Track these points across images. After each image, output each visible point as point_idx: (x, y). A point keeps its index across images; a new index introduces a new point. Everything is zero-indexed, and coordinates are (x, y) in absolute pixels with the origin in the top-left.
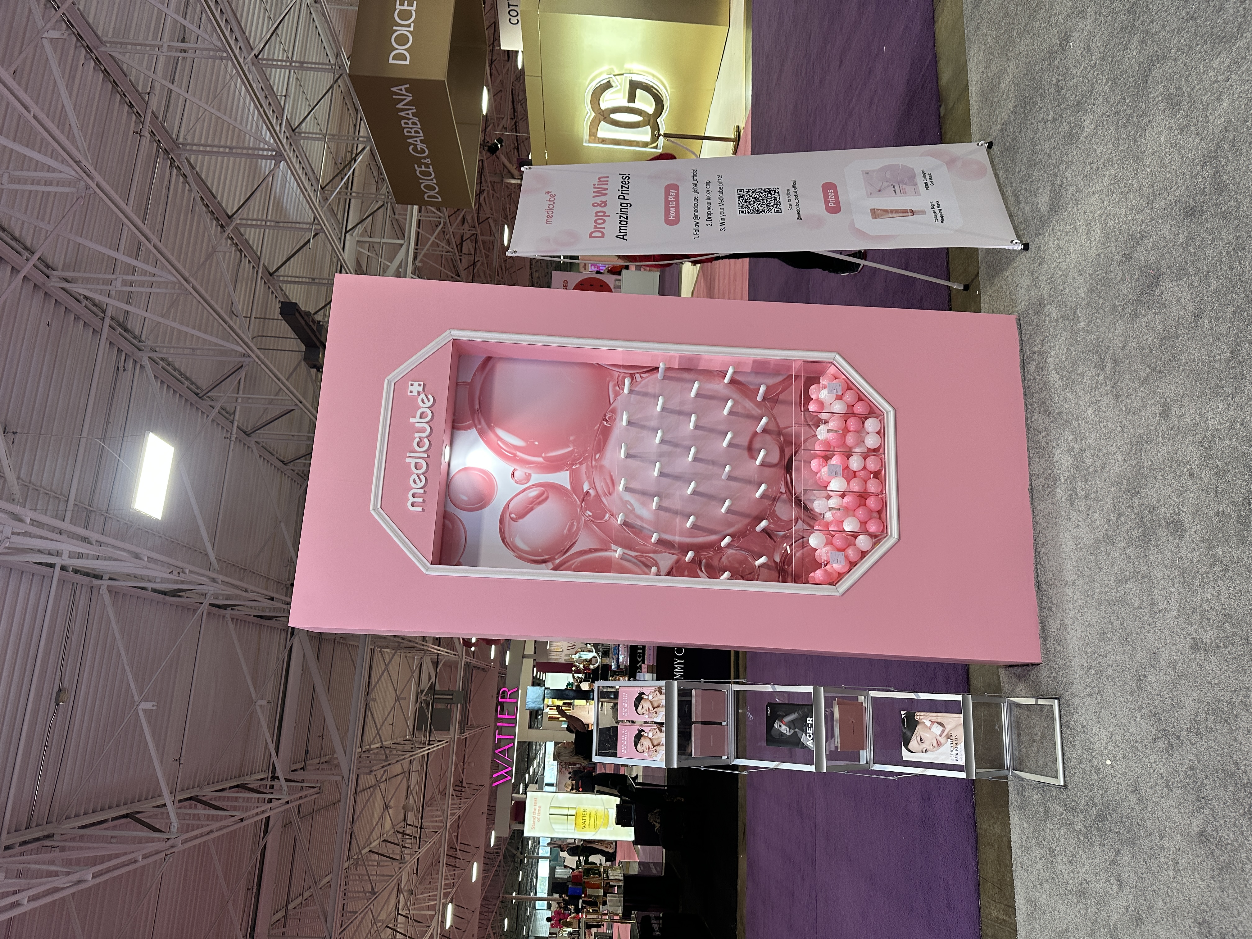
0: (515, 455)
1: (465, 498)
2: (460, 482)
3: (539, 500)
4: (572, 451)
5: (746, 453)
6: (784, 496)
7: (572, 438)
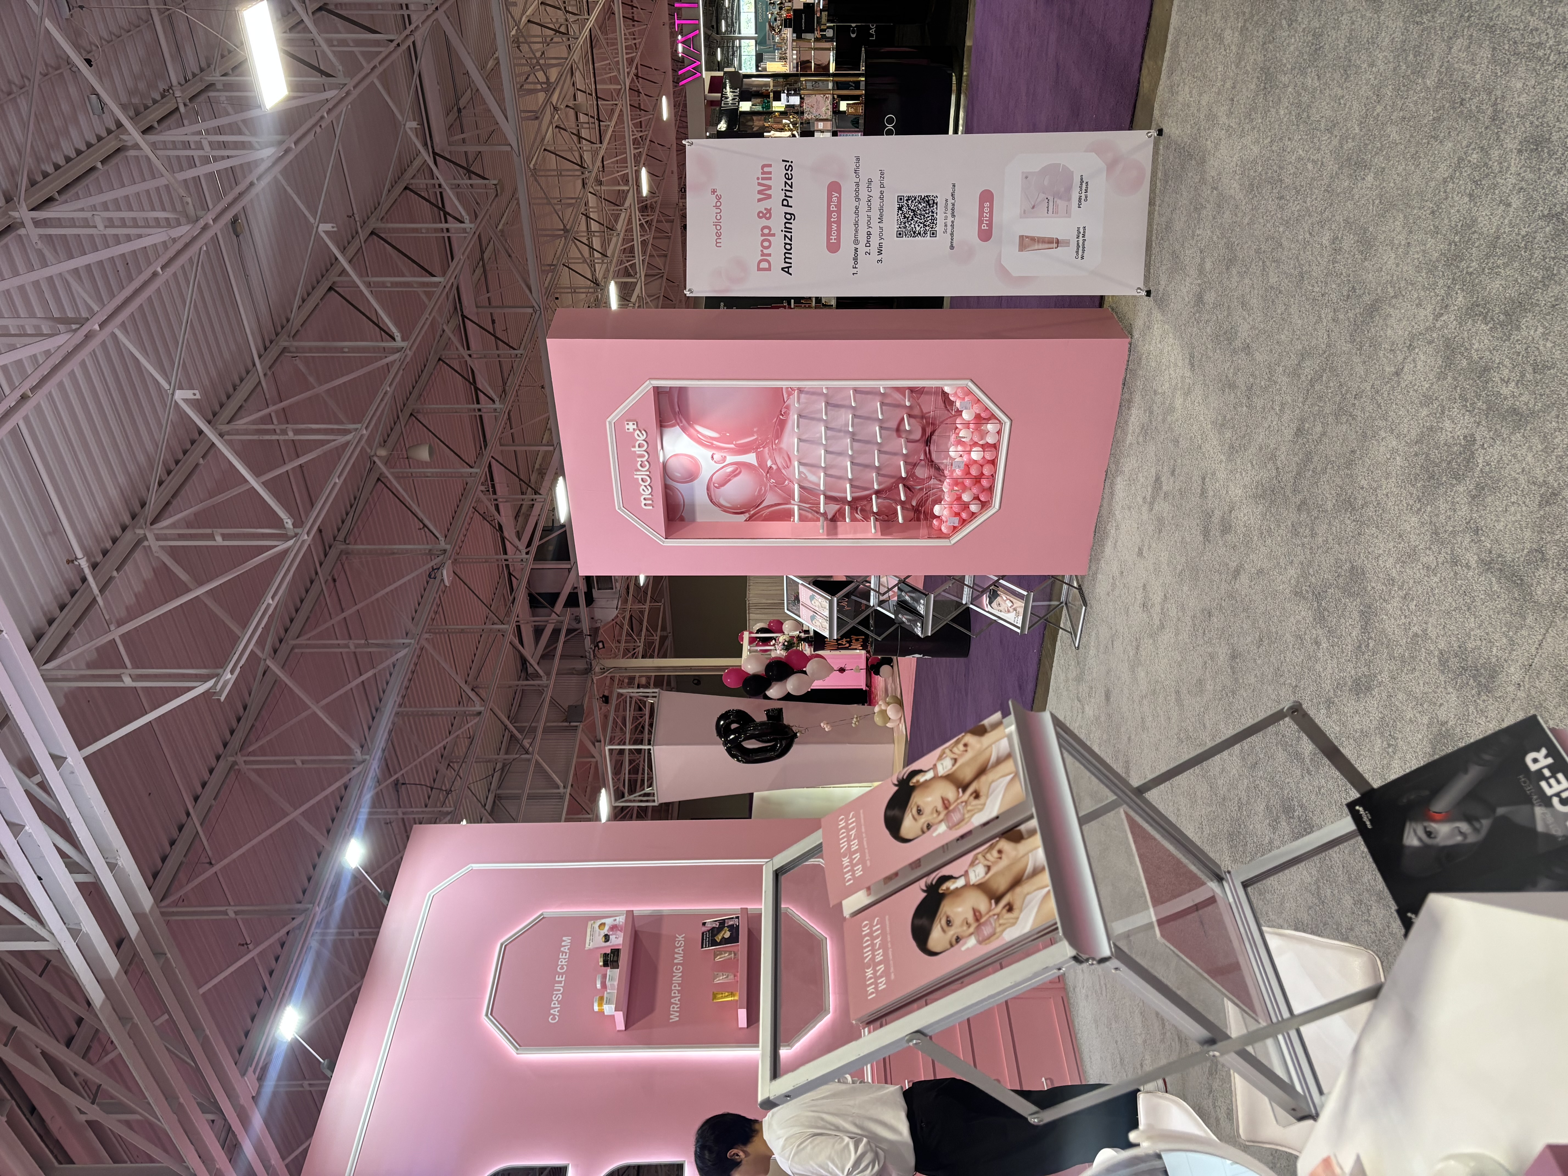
0: (712, 444)
1: (678, 475)
2: (673, 464)
3: (734, 474)
4: (756, 439)
5: (894, 434)
6: (923, 462)
7: (755, 430)
